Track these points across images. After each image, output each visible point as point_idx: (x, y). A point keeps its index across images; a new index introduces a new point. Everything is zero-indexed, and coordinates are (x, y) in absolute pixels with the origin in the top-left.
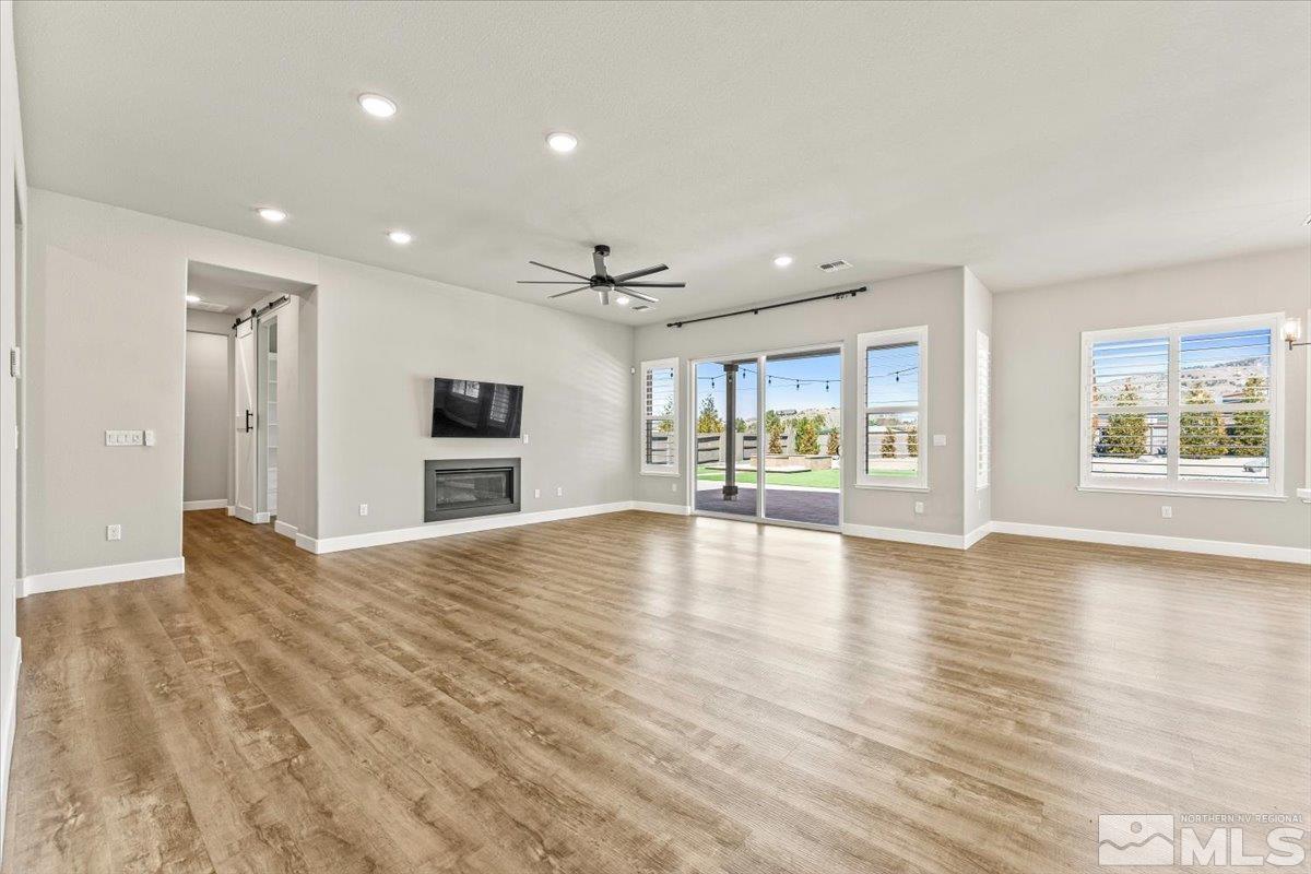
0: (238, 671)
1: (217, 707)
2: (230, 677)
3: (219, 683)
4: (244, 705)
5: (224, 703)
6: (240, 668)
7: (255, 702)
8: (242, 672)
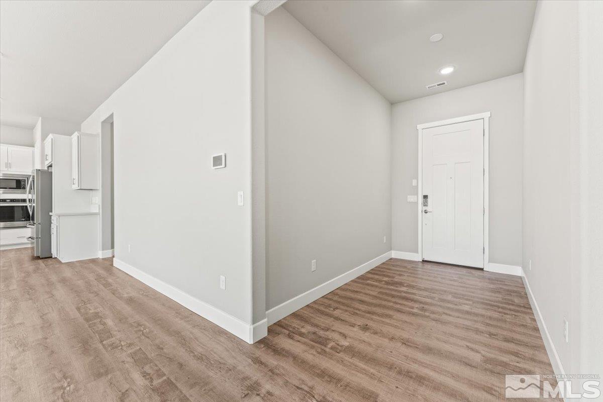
0: (104, 342)
1: (113, 321)
2: (108, 337)
3: (115, 333)
4: (100, 322)
5: (110, 322)
6: (103, 345)
7: (95, 323)
8: (102, 342)
